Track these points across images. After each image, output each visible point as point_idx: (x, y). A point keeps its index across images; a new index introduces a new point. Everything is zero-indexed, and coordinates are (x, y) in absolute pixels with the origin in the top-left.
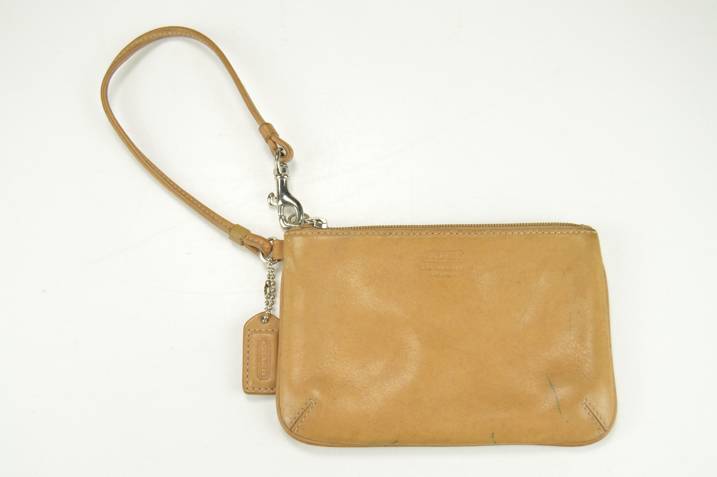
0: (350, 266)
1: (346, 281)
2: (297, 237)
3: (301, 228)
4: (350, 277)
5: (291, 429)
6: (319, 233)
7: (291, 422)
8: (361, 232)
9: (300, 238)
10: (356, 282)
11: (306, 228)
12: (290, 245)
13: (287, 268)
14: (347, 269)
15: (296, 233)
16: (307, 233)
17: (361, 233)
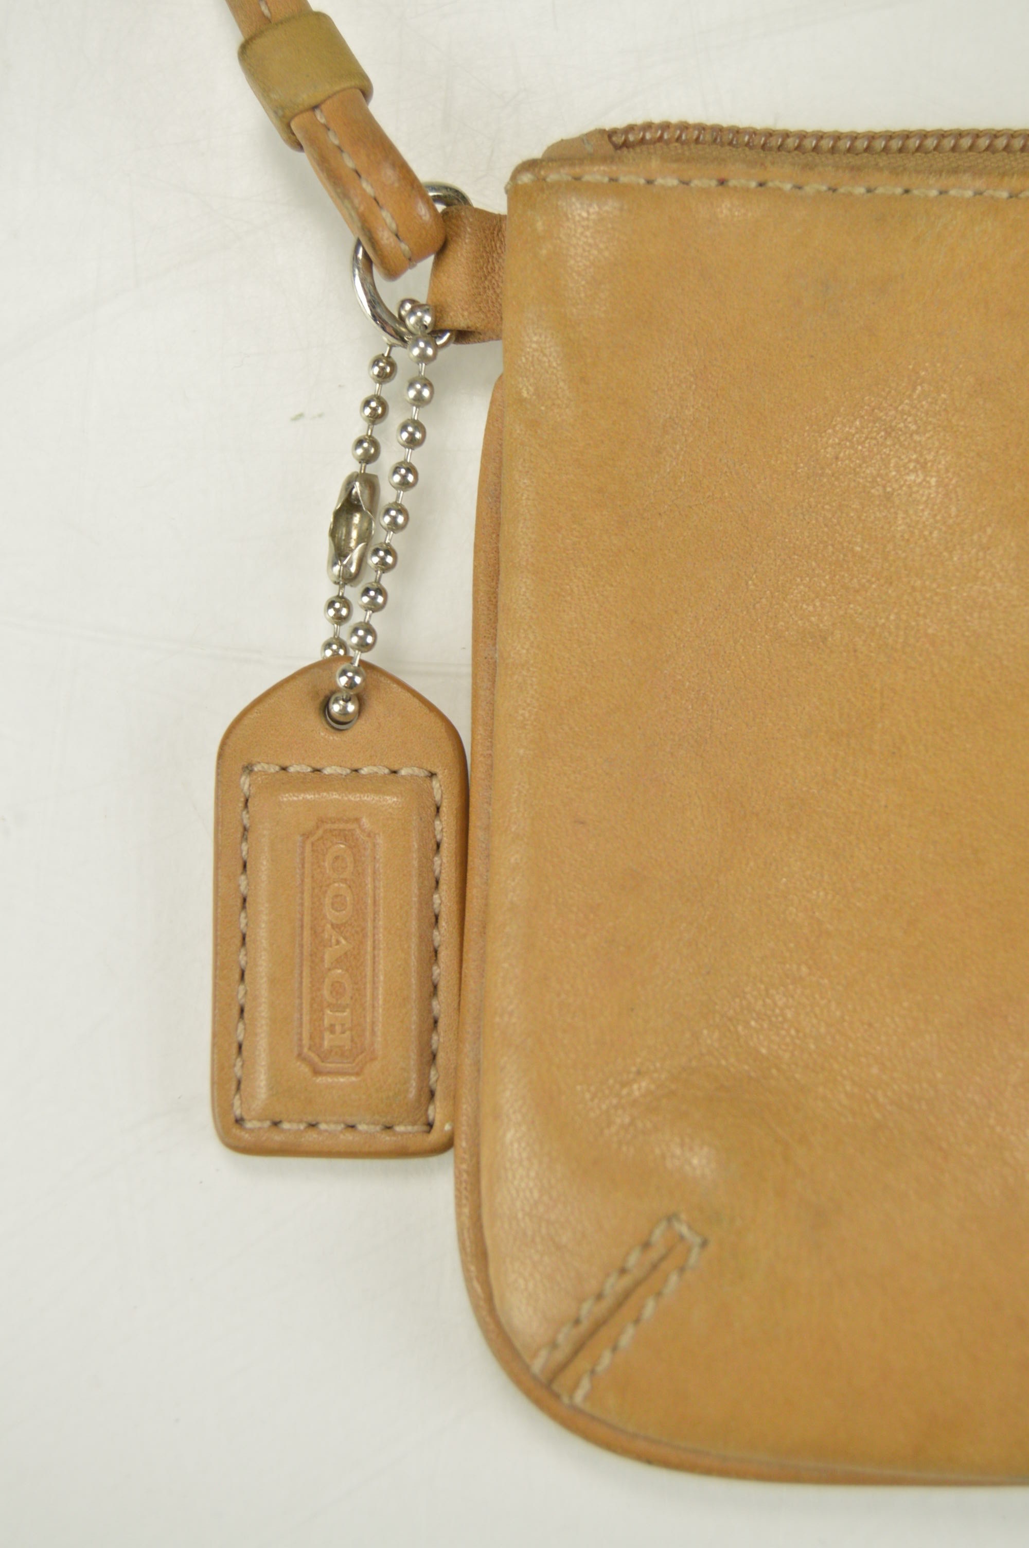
0: (910, 397)
1: (884, 487)
2: (590, 205)
3: (611, 147)
4: (911, 466)
5: (552, 1379)
6: (722, 182)
7: (554, 1345)
8: (979, 184)
9: (611, 206)
10: (946, 495)
11: (644, 148)
12: (544, 252)
13: (525, 394)
14: (893, 413)
15: (587, 178)
16: (650, 182)
17: (981, 194)
